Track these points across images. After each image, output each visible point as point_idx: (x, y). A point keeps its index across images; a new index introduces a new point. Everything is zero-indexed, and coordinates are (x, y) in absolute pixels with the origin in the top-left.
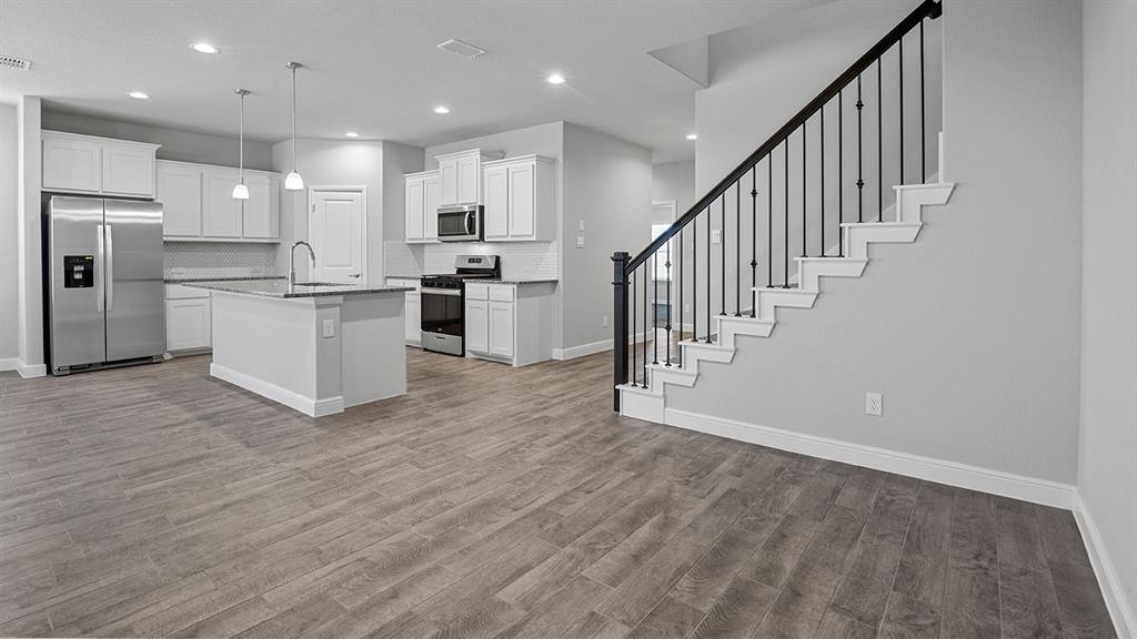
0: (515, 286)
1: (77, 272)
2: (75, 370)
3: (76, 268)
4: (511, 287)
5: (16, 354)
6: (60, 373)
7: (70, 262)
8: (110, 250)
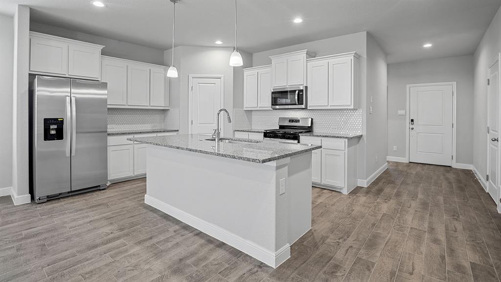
0: (346, 140)
1: (53, 129)
2: (51, 199)
3: (52, 127)
4: (343, 140)
5: (10, 184)
6: (41, 201)
7: (47, 122)
8: (74, 113)
